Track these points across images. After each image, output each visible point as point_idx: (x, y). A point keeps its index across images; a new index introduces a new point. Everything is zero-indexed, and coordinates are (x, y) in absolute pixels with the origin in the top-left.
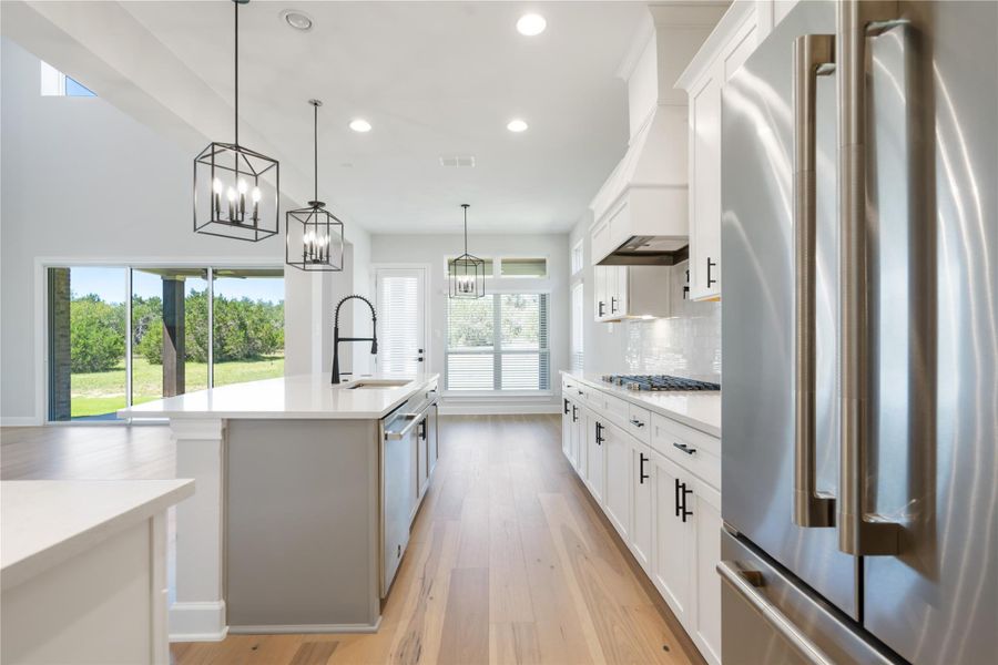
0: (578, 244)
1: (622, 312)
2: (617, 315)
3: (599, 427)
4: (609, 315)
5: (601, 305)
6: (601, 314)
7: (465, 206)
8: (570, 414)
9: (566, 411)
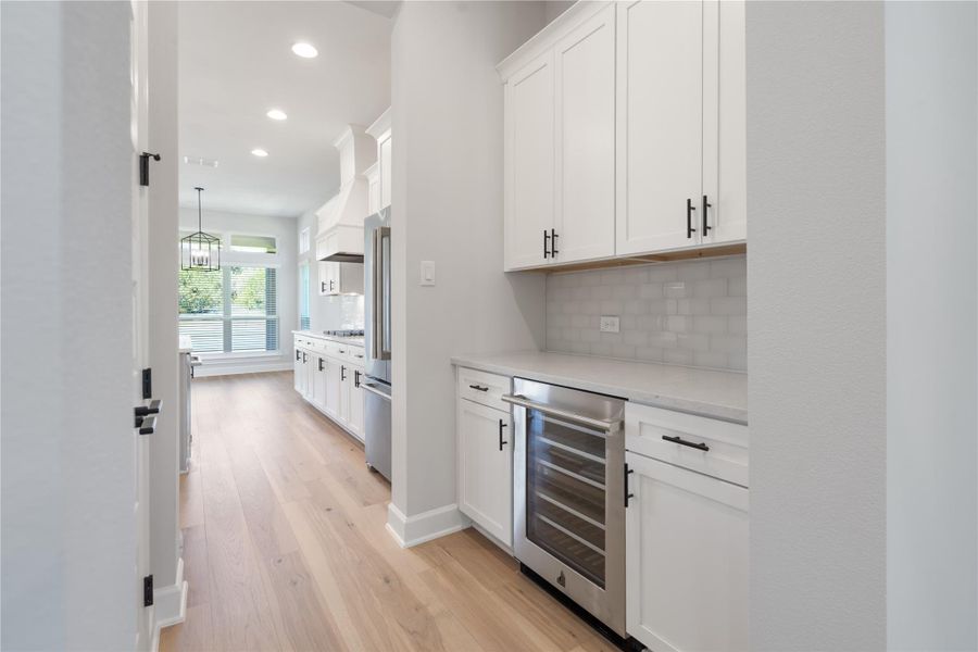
0: (305, 230)
1: (336, 290)
2: (334, 292)
3: (321, 360)
4: (328, 292)
5: (323, 284)
6: (323, 290)
7: (199, 189)
8: (301, 360)
9: (298, 358)
